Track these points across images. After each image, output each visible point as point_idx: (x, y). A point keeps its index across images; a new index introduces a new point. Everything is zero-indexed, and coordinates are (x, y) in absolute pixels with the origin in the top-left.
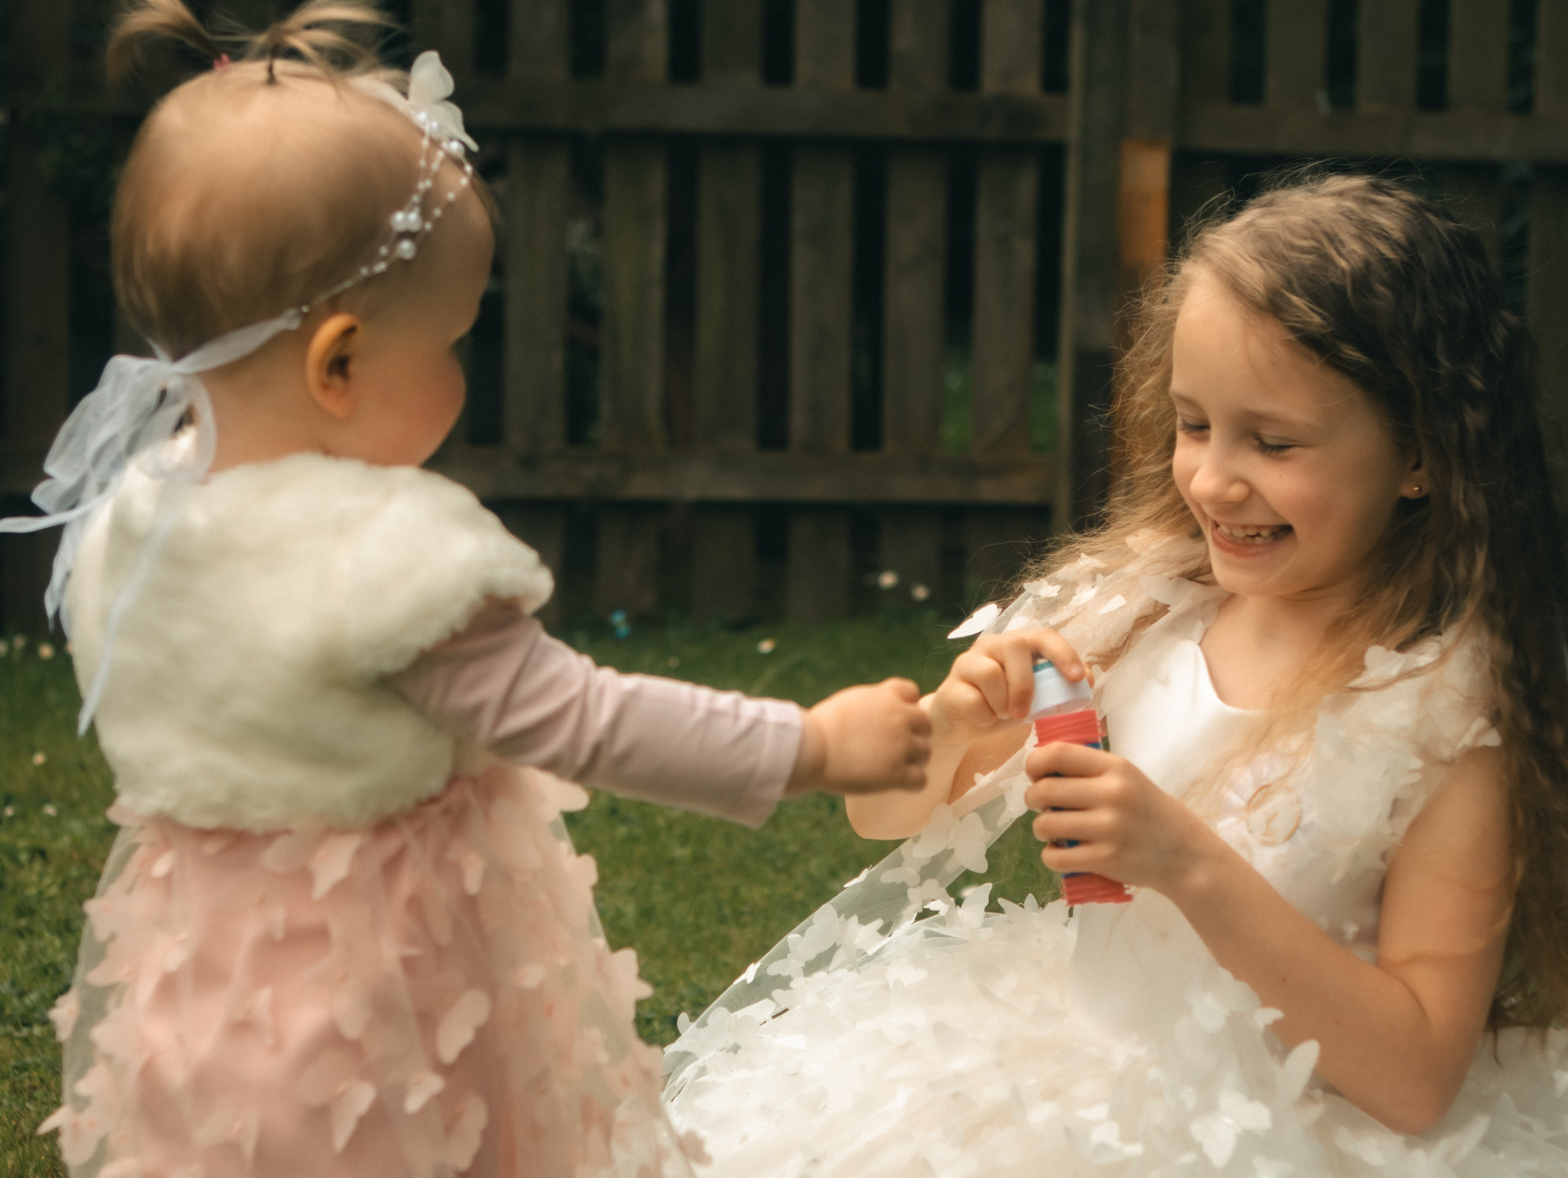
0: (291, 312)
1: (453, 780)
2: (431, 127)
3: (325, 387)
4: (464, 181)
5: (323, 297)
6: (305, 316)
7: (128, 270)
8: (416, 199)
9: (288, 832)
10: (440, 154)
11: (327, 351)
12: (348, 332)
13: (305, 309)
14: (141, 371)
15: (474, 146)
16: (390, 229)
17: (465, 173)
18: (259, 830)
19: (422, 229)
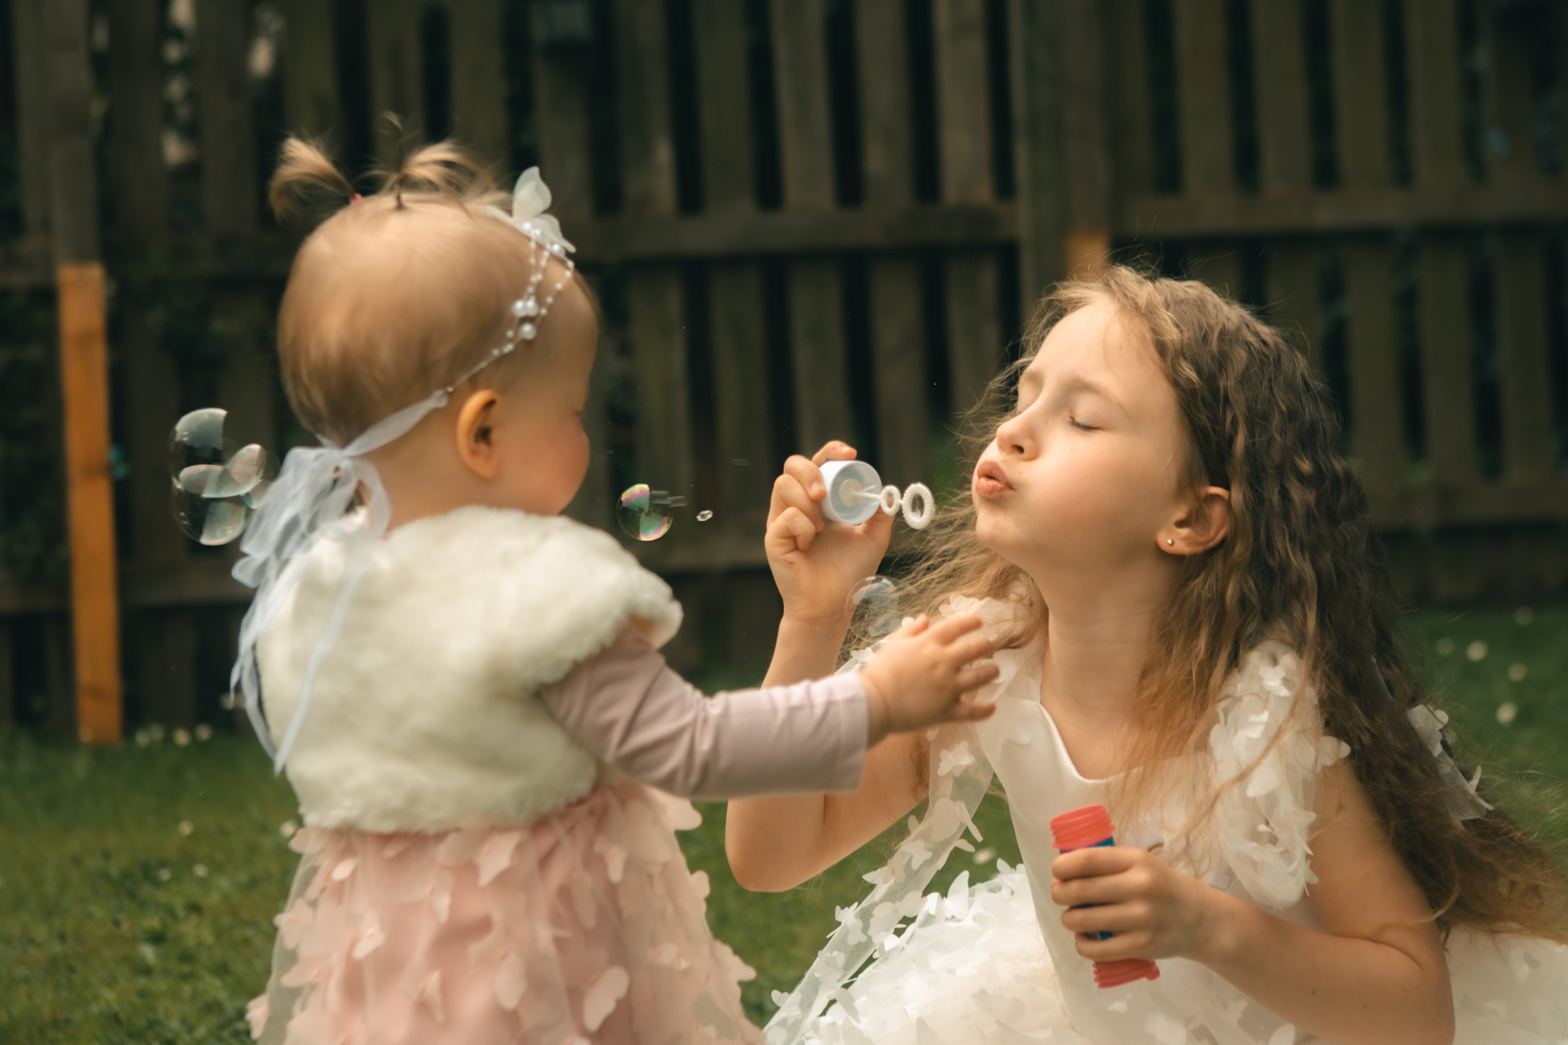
0: (438, 393)
1: (598, 787)
2: (535, 234)
3: (474, 453)
4: (568, 274)
5: (464, 377)
6: (450, 394)
7: (296, 377)
8: (531, 289)
9: (458, 830)
10: (546, 254)
11: (474, 421)
12: (489, 405)
13: (450, 389)
14: (317, 458)
15: (572, 249)
16: (513, 316)
17: (568, 268)
18: (432, 830)
19: (539, 314)
